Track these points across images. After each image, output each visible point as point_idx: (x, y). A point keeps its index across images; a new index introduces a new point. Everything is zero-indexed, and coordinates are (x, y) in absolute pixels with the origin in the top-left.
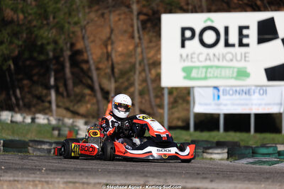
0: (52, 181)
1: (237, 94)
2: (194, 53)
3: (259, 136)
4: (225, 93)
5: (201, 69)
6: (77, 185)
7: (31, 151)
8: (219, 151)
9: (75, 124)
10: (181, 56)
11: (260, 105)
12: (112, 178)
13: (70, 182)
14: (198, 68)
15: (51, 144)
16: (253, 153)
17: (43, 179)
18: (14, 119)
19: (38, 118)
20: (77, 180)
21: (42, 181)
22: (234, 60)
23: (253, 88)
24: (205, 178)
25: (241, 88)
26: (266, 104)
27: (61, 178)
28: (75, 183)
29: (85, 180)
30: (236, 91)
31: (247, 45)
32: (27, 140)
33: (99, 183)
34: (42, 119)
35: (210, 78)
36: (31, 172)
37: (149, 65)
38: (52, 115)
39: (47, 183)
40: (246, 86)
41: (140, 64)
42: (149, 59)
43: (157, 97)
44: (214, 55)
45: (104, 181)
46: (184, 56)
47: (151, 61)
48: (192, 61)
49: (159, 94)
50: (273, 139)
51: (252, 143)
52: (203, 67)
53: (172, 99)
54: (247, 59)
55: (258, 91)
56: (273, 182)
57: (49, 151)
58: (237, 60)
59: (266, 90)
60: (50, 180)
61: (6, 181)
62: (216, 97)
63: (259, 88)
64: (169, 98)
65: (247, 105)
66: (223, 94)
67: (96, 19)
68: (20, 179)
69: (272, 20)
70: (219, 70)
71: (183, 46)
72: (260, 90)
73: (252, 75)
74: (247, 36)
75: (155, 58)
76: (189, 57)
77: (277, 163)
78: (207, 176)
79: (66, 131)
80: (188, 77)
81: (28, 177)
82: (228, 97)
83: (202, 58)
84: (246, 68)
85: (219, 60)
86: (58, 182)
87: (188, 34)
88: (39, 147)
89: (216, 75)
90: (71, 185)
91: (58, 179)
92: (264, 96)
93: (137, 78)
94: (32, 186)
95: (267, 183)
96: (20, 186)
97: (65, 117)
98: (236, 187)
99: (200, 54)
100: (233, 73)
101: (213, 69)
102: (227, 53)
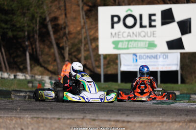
0: (23, 117)
1: (149, 58)
2: (119, 32)
3: (163, 85)
4: (141, 57)
5: (124, 42)
6: (39, 119)
7: (13, 97)
9: (43, 79)
10: (111, 34)
11: (164, 65)
12: (63, 115)
13: (35, 117)
15: (26, 92)
17: (17, 116)
18: (3, 76)
19: (18, 75)
20: (39, 116)
21: (17, 117)
23: (159, 54)
24: (124, 114)
25: (151, 54)
26: (167, 65)
27: (29, 115)
28: (38, 118)
29: (45, 116)
30: (148, 56)
31: (155, 26)
32: (10, 90)
33: (54, 118)
34: (21, 76)
35: (131, 48)
36: (10, 111)
37: (91, 40)
38: (28, 74)
39: (20, 118)
40: (155, 53)
41: (85, 39)
42: (90, 36)
43: (96, 61)
44: (133, 33)
45: (57, 116)
46: (113, 34)
47: (92, 37)
48: (118, 37)
49: (98, 59)
50: (173, 88)
52: (126, 41)
53: (106, 62)
54: (154, 35)
56: (168, 116)
57: (25, 97)
58: (148, 36)
59: (167, 55)
62: (135, 60)
63: (163, 54)
64: (104, 62)
65: (155, 65)
66: (140, 59)
68: (2, 116)
70: (136, 43)
71: (113, 27)
72: (163, 56)
73: (158, 46)
74: (154, 20)
75: (95, 36)
76: (117, 34)
77: (173, 103)
78: (125, 112)
79: (36, 84)
80: (116, 48)
81: (8, 114)
82: (143, 60)
83: (125, 35)
84: (153, 41)
85: (136, 36)
86: (27, 118)
87: (116, 19)
88: (18, 94)
89: (134, 46)
90: (35, 119)
91: (27, 116)
92: (166, 60)
93: (82, 48)
94: (10, 120)
95: (164, 117)
96: (1, 120)
97: (36, 74)
98: (143, 119)
99: (124, 32)
100: (146, 45)
101: (133, 42)
102: (142, 32)
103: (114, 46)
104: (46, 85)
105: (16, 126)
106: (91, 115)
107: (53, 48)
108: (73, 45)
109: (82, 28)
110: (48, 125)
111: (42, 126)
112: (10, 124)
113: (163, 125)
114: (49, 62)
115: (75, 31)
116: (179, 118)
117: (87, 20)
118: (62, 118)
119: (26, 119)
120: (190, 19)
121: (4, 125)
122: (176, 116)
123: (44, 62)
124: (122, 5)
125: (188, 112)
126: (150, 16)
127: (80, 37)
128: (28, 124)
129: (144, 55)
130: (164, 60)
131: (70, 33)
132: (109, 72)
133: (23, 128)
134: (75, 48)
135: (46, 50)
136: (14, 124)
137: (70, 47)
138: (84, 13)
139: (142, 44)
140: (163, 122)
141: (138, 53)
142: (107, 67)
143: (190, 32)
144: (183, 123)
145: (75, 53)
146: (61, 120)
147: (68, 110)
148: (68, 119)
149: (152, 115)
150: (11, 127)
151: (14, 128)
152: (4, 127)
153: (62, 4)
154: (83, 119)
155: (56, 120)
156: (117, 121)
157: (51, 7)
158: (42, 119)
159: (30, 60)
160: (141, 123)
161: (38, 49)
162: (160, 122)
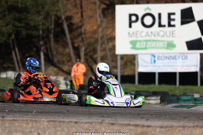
0: (39, 121)
1: (167, 59)
2: (137, 31)
3: (182, 87)
4: (159, 58)
5: (142, 42)
6: (56, 123)
8: (154, 98)
9: (57, 79)
10: (129, 33)
11: (183, 66)
12: (80, 119)
13: (52, 121)
14: (140, 41)
16: (178, 99)
17: (33, 119)
20: (56, 119)
21: (33, 120)
22: (165, 36)
23: (178, 55)
25: (170, 55)
26: (187, 66)
27: (45, 118)
28: (55, 121)
29: (61, 120)
30: (166, 57)
31: (174, 26)
33: (71, 122)
35: (149, 48)
36: (25, 114)
37: (108, 39)
39: (36, 121)
40: (173, 53)
41: (101, 38)
42: (107, 35)
44: (152, 33)
45: (74, 120)
46: (131, 33)
47: (109, 37)
48: (136, 37)
49: (115, 59)
50: (192, 90)
51: (177, 92)
52: (144, 41)
53: (123, 63)
54: (174, 35)
55: (181, 57)
58: (167, 36)
59: (187, 56)
60: (38, 119)
61: (8, 120)
62: (153, 61)
63: (182, 55)
64: (121, 62)
65: (174, 66)
66: (158, 60)
67: (71, 8)
68: (18, 119)
69: (190, 9)
70: (155, 42)
71: (130, 26)
73: (177, 46)
74: (174, 20)
75: (111, 35)
76: (135, 34)
77: (193, 106)
80: (134, 48)
81: (24, 117)
82: (161, 61)
84: (173, 41)
85: (155, 36)
86: (44, 121)
87: (134, 18)
89: (152, 46)
90: (52, 123)
91: (43, 119)
92: (186, 60)
93: (99, 48)
94: (26, 124)
95: (184, 121)
96: (17, 124)
97: (50, 75)
98: (163, 124)
99: (142, 32)
100: (164, 45)
101: (151, 42)
102: (160, 31)
103: (131, 46)
104: (61, 86)
105: (33, 130)
106: (109, 119)
107: (69, 47)
108: (89, 45)
109: (99, 27)
110: (65, 129)
111: (59, 131)
112: (26, 128)
113: (184, 130)
114: (64, 61)
115: (91, 30)
116: (200, 123)
117: (104, 19)
118: (79, 122)
119: (42, 123)
121: (20, 128)
122: (198, 121)
123: (59, 62)
124: (140, 3)
127: (96, 36)
128: (44, 128)
129: (162, 56)
130: (183, 61)
131: (85, 34)
132: (126, 73)
133: (40, 132)
134: (91, 48)
135: (61, 50)
136: (31, 128)
137: (86, 47)
138: (101, 12)
139: (161, 44)
140: (184, 127)
141: (156, 54)
142: (124, 68)
145: (90, 54)
146: (79, 123)
147: (85, 114)
148: (86, 123)
149: (173, 119)
150: (27, 131)
151: (31, 132)
152: (20, 131)
153: (78, 2)
154: (101, 123)
155: (73, 124)
156: (137, 126)
157: (66, 4)
158: (59, 123)
159: (45, 60)
160: (161, 127)
161: (53, 49)
162: (181, 127)
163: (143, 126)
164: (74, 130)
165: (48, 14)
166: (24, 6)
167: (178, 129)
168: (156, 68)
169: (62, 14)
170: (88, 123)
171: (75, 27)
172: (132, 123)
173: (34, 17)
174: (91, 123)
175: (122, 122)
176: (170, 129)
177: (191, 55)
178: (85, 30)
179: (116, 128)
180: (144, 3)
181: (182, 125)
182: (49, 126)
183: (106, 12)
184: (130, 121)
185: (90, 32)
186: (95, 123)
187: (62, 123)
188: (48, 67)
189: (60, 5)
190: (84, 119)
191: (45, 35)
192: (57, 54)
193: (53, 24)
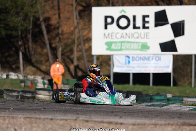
0: (16, 117)
1: (141, 60)
2: (113, 33)
3: (156, 88)
4: (134, 59)
5: (118, 44)
6: (32, 119)
7: (5, 97)
9: (35, 79)
10: (105, 35)
11: (156, 67)
12: (56, 115)
13: (28, 118)
14: (116, 42)
15: (18, 92)
16: (151, 99)
17: (10, 116)
19: (11, 75)
20: (32, 116)
22: (139, 37)
23: (152, 56)
25: (144, 56)
26: (160, 67)
27: (22, 115)
28: (31, 118)
29: (37, 116)
30: (141, 58)
31: (148, 28)
32: (3, 89)
33: (47, 119)
34: (13, 76)
35: (124, 49)
36: (3, 110)
37: (84, 40)
38: (20, 73)
39: (13, 118)
40: (147, 55)
41: (78, 39)
42: (84, 36)
43: (89, 61)
44: (126, 34)
46: (107, 35)
47: (85, 38)
48: (112, 38)
49: (91, 59)
50: (165, 90)
51: (151, 93)
52: (119, 42)
53: (99, 63)
54: (148, 37)
55: (154, 58)
57: (17, 97)
58: (141, 38)
59: (160, 58)
60: (15, 116)
62: (127, 62)
63: (155, 56)
65: (147, 67)
66: (132, 61)
67: (49, 10)
69: (164, 12)
70: (129, 44)
71: (106, 28)
73: (151, 48)
74: (148, 22)
75: (88, 36)
76: (110, 35)
77: (165, 105)
79: (29, 84)
80: (109, 49)
81: (1, 114)
82: (135, 62)
83: (119, 36)
84: (147, 43)
85: (129, 37)
86: (20, 118)
87: (109, 20)
88: (11, 94)
89: (127, 47)
90: (28, 119)
91: (20, 116)
92: (159, 61)
93: (75, 49)
94: (3, 120)
95: (157, 119)
97: (28, 74)
98: (136, 121)
99: (117, 33)
100: (139, 46)
101: (126, 43)
102: (135, 33)
103: (107, 47)
104: (38, 85)
105: (10, 126)
106: (84, 116)
107: (46, 48)
108: (66, 45)
109: (76, 28)
110: (41, 126)
111: (35, 127)
112: (3, 124)
113: (156, 127)
114: (41, 61)
115: (68, 31)
116: (172, 121)
117: (81, 20)
119: (19, 120)
120: (184, 21)
122: (169, 119)
123: (37, 62)
124: (116, 6)
125: (181, 115)
126: (144, 17)
127: (73, 37)
128: (21, 124)
129: (137, 57)
130: (157, 62)
131: (62, 34)
132: (102, 74)
133: (16, 128)
134: (68, 49)
135: (39, 50)
136: (8, 124)
137: (63, 48)
138: (77, 14)
139: (136, 46)
140: (156, 125)
141: (131, 55)
143: (183, 34)
144: (176, 126)
145: (67, 54)
146: (54, 120)
147: (61, 111)
148: (61, 120)
149: (145, 117)
150: (4, 126)
151: (8, 127)
153: (56, 3)
154: (76, 120)
155: (49, 121)
156: (111, 123)
157: (44, 6)
158: (35, 119)
159: (23, 59)
160: (134, 124)
161: (31, 49)
162: (153, 124)
163: (117, 123)
164: (49, 126)
165: (27, 15)
166: (3, 7)
167: (150, 126)
168: (131, 68)
169: (40, 15)
170: (63, 119)
171: (53, 27)
172: (105, 120)
173: (13, 18)
174: (66, 120)
175: (96, 120)
176: (143, 126)
177: (164, 56)
178: (62, 31)
179: (90, 124)
180: (119, 6)
181: (153, 123)
182: (25, 122)
183: (83, 14)
184: (104, 118)
185: (67, 33)
186: (70, 119)
187: (38, 120)
188: (27, 66)
189: (39, 7)
190: (59, 116)
191: (23, 35)
192: (35, 53)
193: (31, 25)
